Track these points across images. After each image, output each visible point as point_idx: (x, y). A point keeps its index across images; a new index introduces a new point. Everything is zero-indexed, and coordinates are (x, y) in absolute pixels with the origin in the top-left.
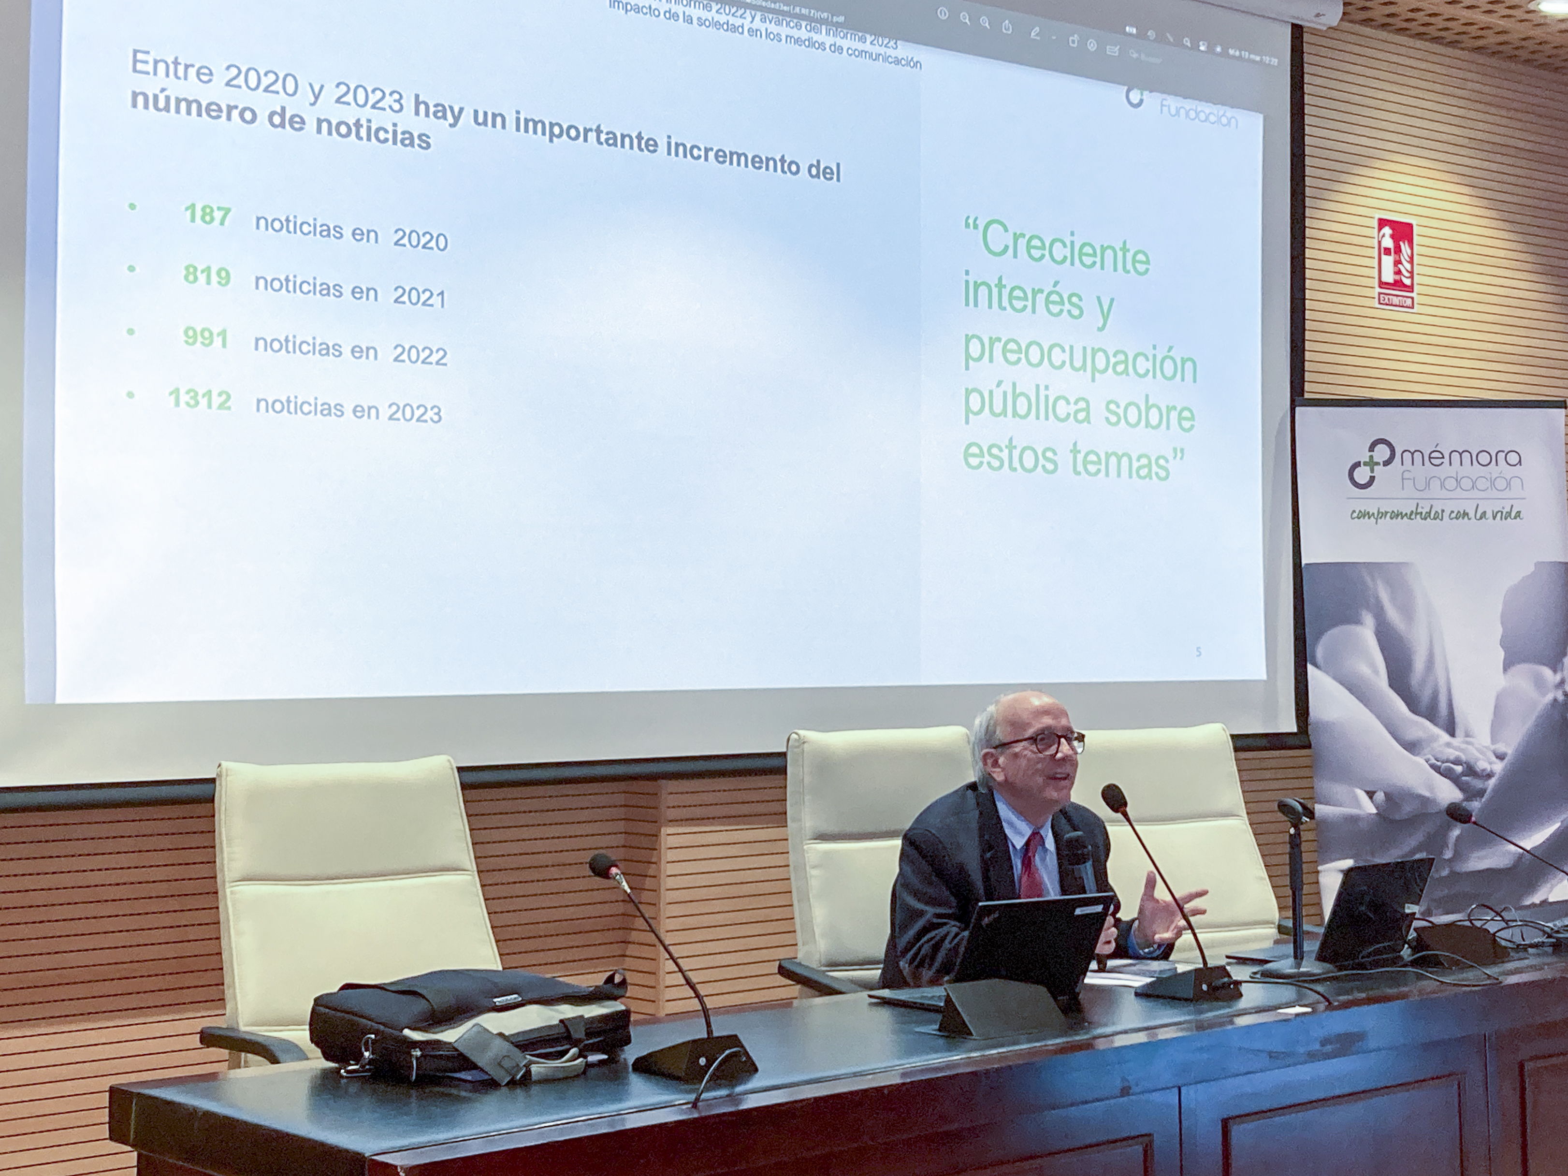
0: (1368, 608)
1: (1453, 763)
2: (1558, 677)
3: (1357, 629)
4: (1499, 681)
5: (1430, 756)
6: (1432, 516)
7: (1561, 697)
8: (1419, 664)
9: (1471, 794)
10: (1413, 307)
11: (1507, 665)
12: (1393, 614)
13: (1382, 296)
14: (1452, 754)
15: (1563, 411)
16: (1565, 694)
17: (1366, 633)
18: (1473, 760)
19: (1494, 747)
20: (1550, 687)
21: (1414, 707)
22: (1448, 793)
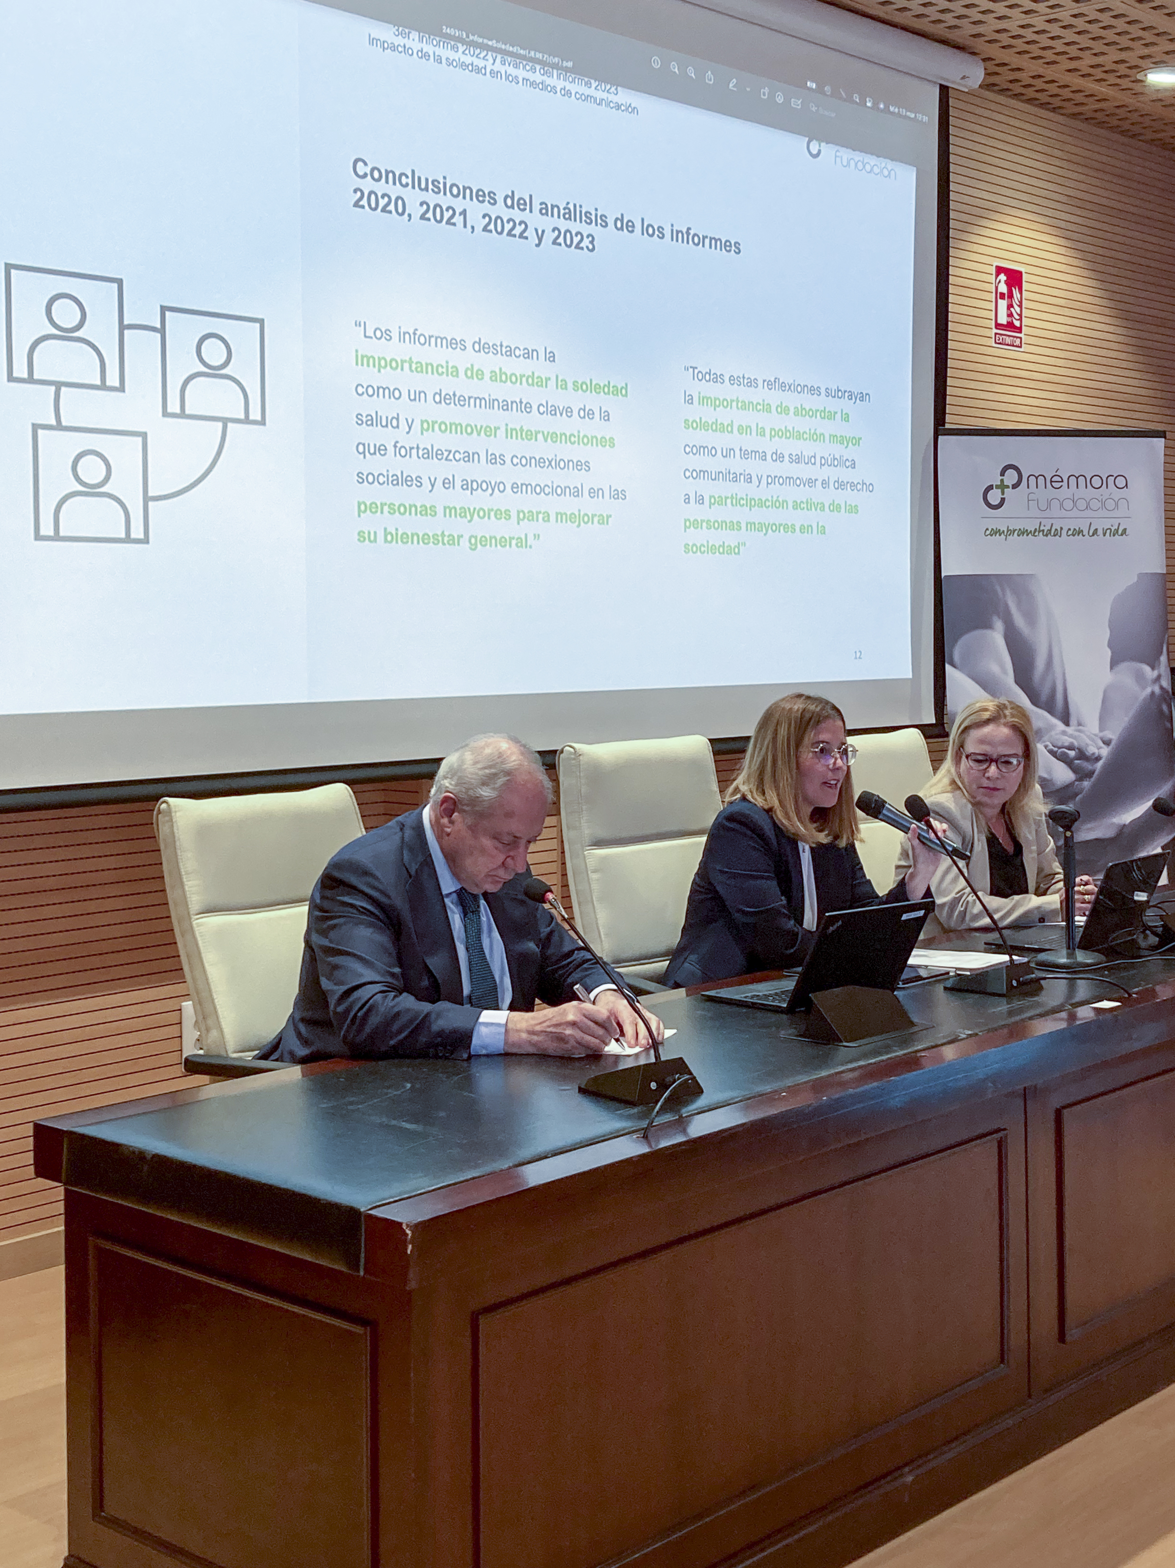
0: (998, 616)
1: (1069, 749)
2: (1156, 673)
3: (988, 632)
4: (1104, 676)
5: (1048, 743)
6: (1052, 534)
7: (1157, 690)
8: (1038, 664)
9: (1082, 775)
10: (1021, 347)
11: (1114, 664)
12: (1019, 621)
13: (997, 336)
14: (1067, 740)
15: (1163, 440)
16: (1162, 688)
17: (997, 637)
18: (1083, 745)
19: (1101, 734)
20: (1150, 682)
21: (1035, 701)
22: (1062, 775)
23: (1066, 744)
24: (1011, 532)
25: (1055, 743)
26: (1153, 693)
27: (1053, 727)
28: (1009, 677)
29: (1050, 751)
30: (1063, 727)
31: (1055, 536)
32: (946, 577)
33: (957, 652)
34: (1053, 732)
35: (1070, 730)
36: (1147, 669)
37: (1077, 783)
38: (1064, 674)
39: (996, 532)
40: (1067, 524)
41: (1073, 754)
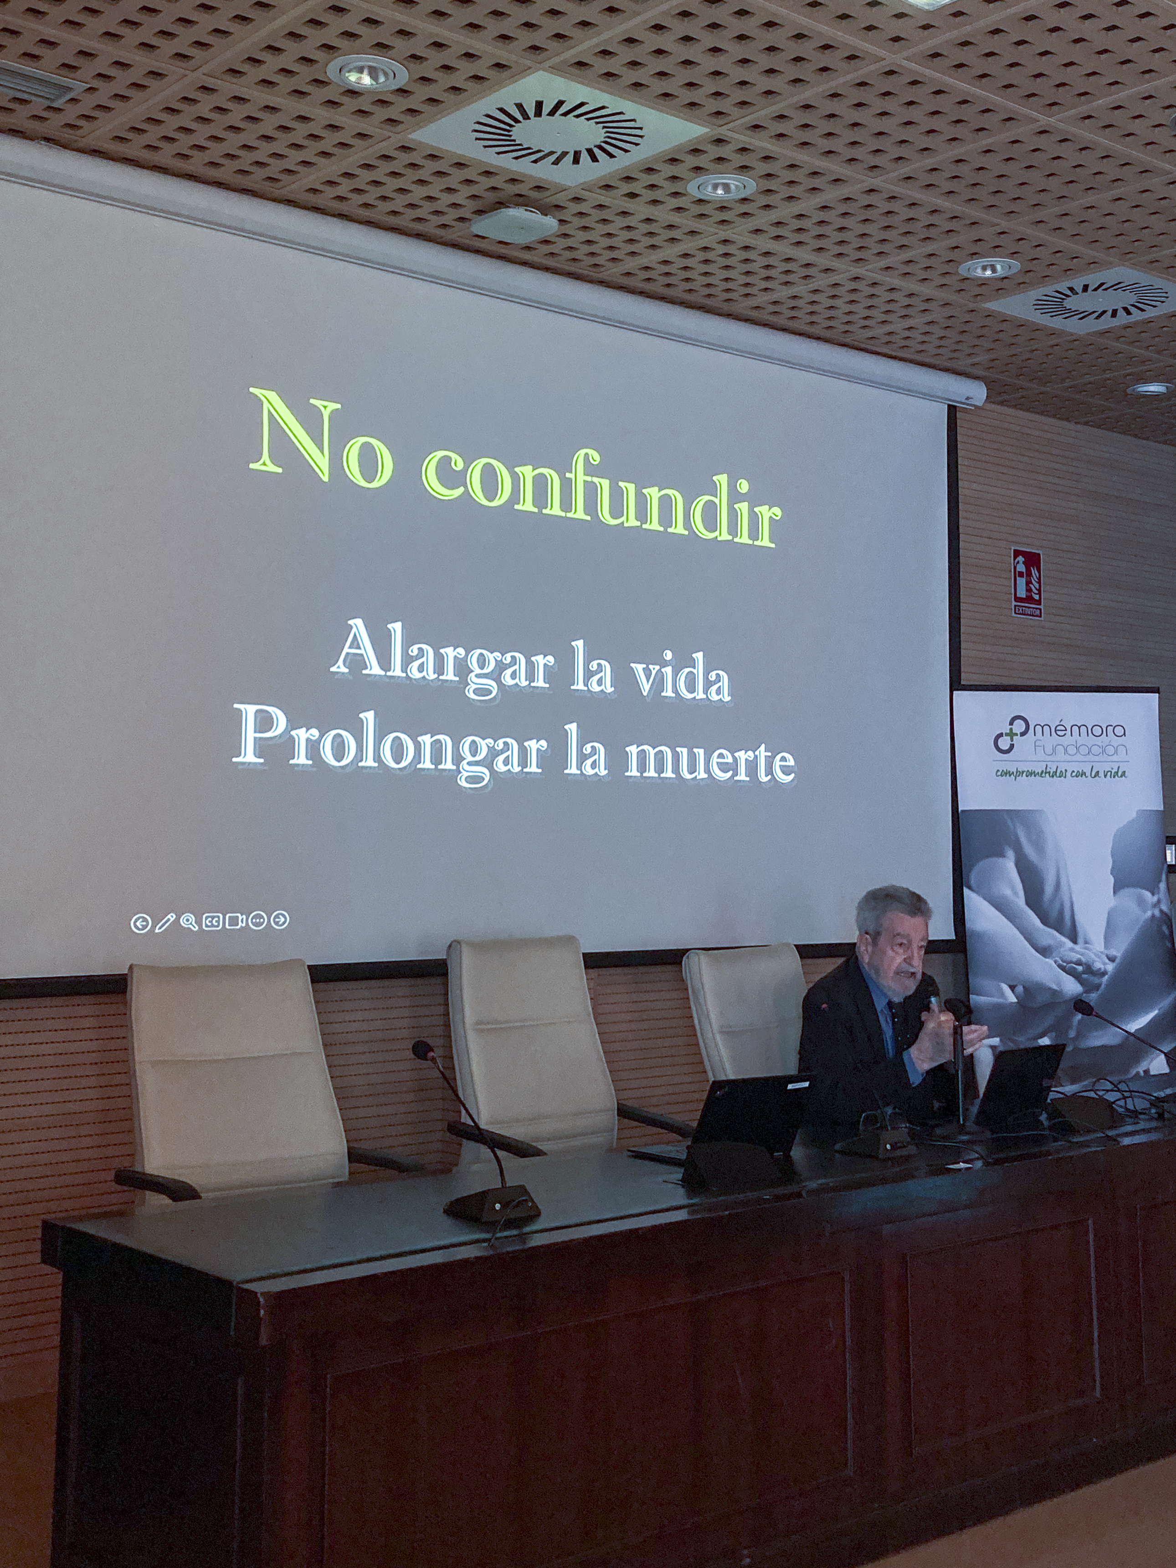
0: (1009, 845)
1: (1077, 964)
2: (1155, 899)
3: (1001, 860)
4: (1110, 901)
5: (1058, 958)
6: (1058, 775)
7: (1157, 913)
8: (1049, 889)
9: (1090, 988)
10: (1040, 617)
11: (1117, 888)
12: (1029, 850)
13: (1016, 607)
14: (1075, 957)
15: (1157, 695)
16: (1161, 911)
17: (1009, 864)
18: (1091, 961)
19: (1107, 952)
20: (1150, 906)
21: (1045, 922)
22: (1071, 987)
23: (1074, 960)
24: (1020, 773)
25: (1064, 958)
26: (1153, 916)
27: (1062, 944)
28: (1020, 901)
29: (1060, 966)
30: (1069, 944)
31: (1060, 777)
32: (963, 811)
33: (973, 878)
34: (1062, 949)
35: (1077, 947)
36: (1148, 894)
37: (1084, 995)
38: (1071, 898)
39: (1005, 773)
40: (1071, 767)
41: (1080, 968)
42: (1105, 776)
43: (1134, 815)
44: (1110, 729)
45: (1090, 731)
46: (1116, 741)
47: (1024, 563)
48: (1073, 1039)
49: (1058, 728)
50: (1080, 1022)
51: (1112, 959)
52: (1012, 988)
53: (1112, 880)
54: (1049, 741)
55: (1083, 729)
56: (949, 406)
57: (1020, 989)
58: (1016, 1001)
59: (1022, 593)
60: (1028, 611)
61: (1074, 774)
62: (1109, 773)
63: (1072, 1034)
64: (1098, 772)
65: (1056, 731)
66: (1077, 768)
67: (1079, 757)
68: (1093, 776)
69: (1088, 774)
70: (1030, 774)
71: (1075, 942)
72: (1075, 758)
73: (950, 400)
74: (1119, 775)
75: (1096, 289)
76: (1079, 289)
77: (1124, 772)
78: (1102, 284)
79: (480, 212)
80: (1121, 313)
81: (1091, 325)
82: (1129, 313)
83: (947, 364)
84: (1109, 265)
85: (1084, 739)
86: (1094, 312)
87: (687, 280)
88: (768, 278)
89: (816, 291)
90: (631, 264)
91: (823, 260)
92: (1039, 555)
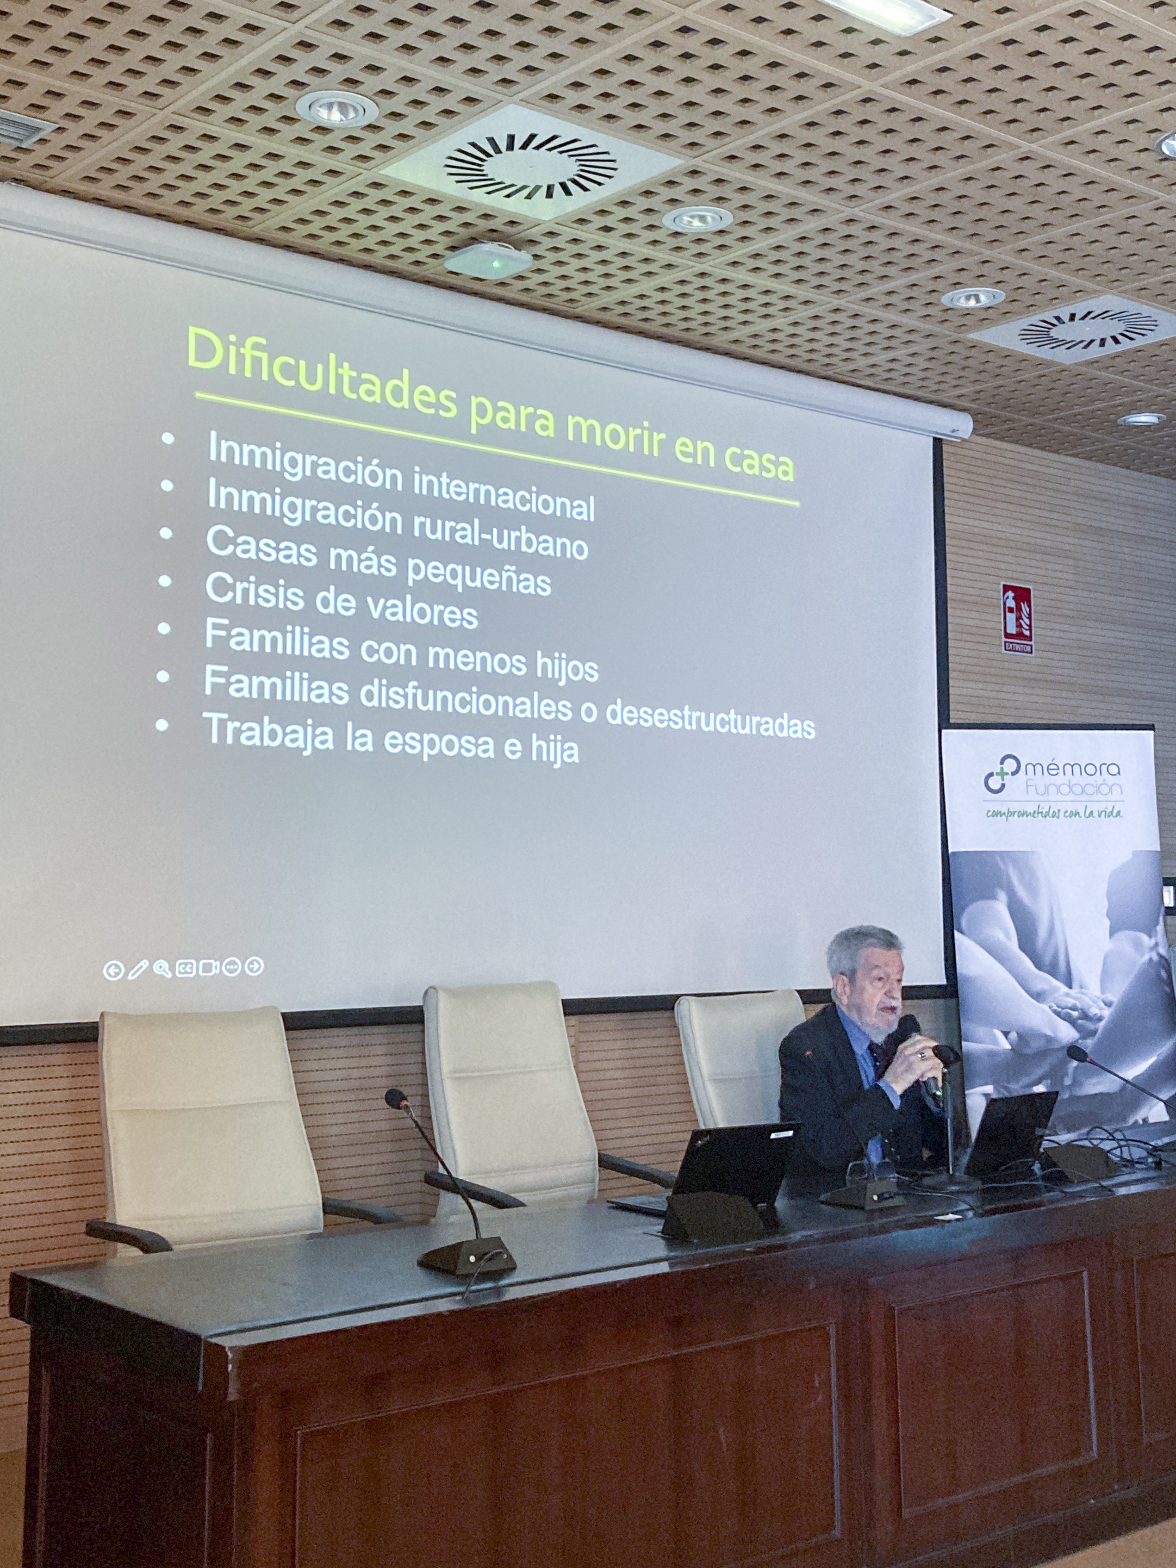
0: (1001, 887)
1: (1071, 1009)
2: (1153, 941)
3: (993, 903)
4: (1107, 944)
5: (1053, 1004)
6: (1051, 815)
7: (1155, 958)
8: (1043, 931)
9: (1087, 1034)
10: (1031, 653)
11: (1112, 932)
12: (1021, 892)
13: (1007, 644)
14: (1070, 1002)
15: (1152, 732)
16: (1159, 955)
17: (1000, 907)
18: (1086, 1007)
19: (1103, 996)
20: (1147, 950)
21: (1039, 965)
22: (1067, 1034)
23: (1069, 1005)
24: (1011, 814)
25: (1059, 1003)
26: (1151, 960)
27: (1057, 989)
28: (1013, 944)
29: (1055, 1012)
30: (1064, 989)
31: (1053, 817)
32: (953, 853)
33: (964, 921)
34: (1056, 995)
35: (1072, 992)
36: (1145, 938)
37: (1080, 1041)
38: (1066, 942)
39: (996, 814)
40: (1063, 807)
41: (1075, 1014)
42: (1100, 816)
43: (1130, 856)
44: (1104, 768)
45: (1083, 770)
46: (1110, 780)
47: (1014, 598)
48: (1070, 1087)
49: (1052, 767)
50: (1076, 1068)
51: (1108, 1004)
52: (1006, 1034)
53: (1107, 923)
54: (1041, 780)
55: (1076, 768)
56: (935, 439)
57: (1013, 1035)
58: (1010, 1047)
59: (1011, 629)
60: (1017, 647)
61: (1067, 814)
62: (1103, 814)
63: (1068, 1081)
64: (1092, 813)
65: (1048, 769)
66: (1071, 808)
67: (1071, 797)
68: (1087, 815)
69: (1082, 814)
70: (1022, 814)
71: (1070, 987)
72: (1067, 798)
73: (937, 433)
74: (1114, 814)
75: (1083, 318)
76: (1065, 317)
77: (1119, 812)
78: (1089, 313)
79: (453, 248)
80: (1110, 341)
81: (1078, 355)
82: (1117, 341)
83: (933, 397)
84: (1096, 293)
85: (1079, 779)
86: (1082, 342)
87: (664, 314)
88: (746, 311)
89: (796, 324)
90: (608, 299)
91: (802, 293)
92: (1029, 590)
